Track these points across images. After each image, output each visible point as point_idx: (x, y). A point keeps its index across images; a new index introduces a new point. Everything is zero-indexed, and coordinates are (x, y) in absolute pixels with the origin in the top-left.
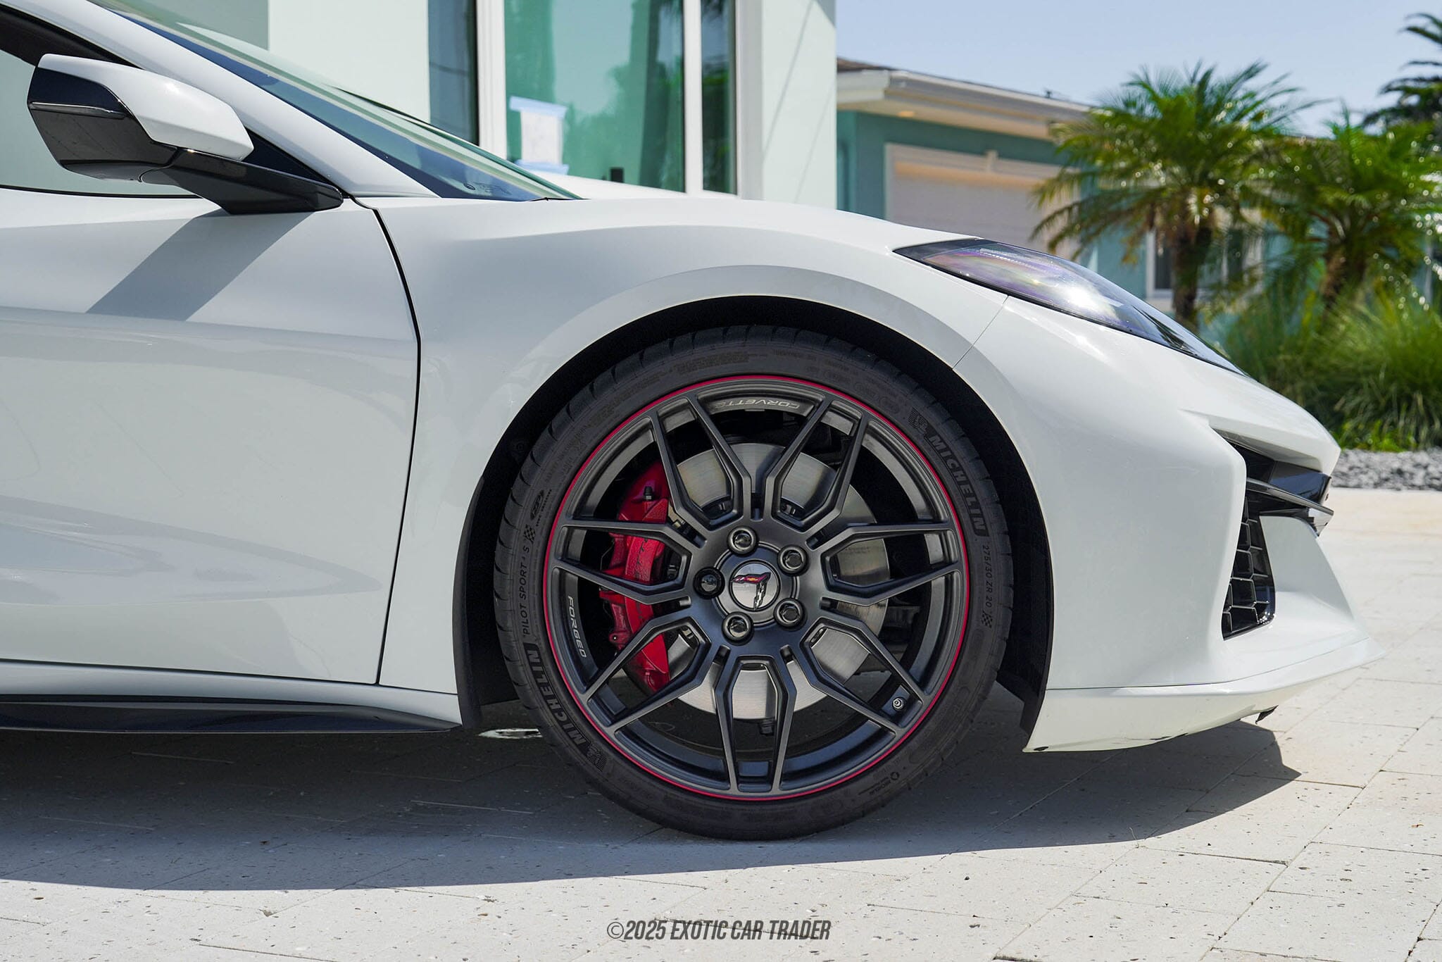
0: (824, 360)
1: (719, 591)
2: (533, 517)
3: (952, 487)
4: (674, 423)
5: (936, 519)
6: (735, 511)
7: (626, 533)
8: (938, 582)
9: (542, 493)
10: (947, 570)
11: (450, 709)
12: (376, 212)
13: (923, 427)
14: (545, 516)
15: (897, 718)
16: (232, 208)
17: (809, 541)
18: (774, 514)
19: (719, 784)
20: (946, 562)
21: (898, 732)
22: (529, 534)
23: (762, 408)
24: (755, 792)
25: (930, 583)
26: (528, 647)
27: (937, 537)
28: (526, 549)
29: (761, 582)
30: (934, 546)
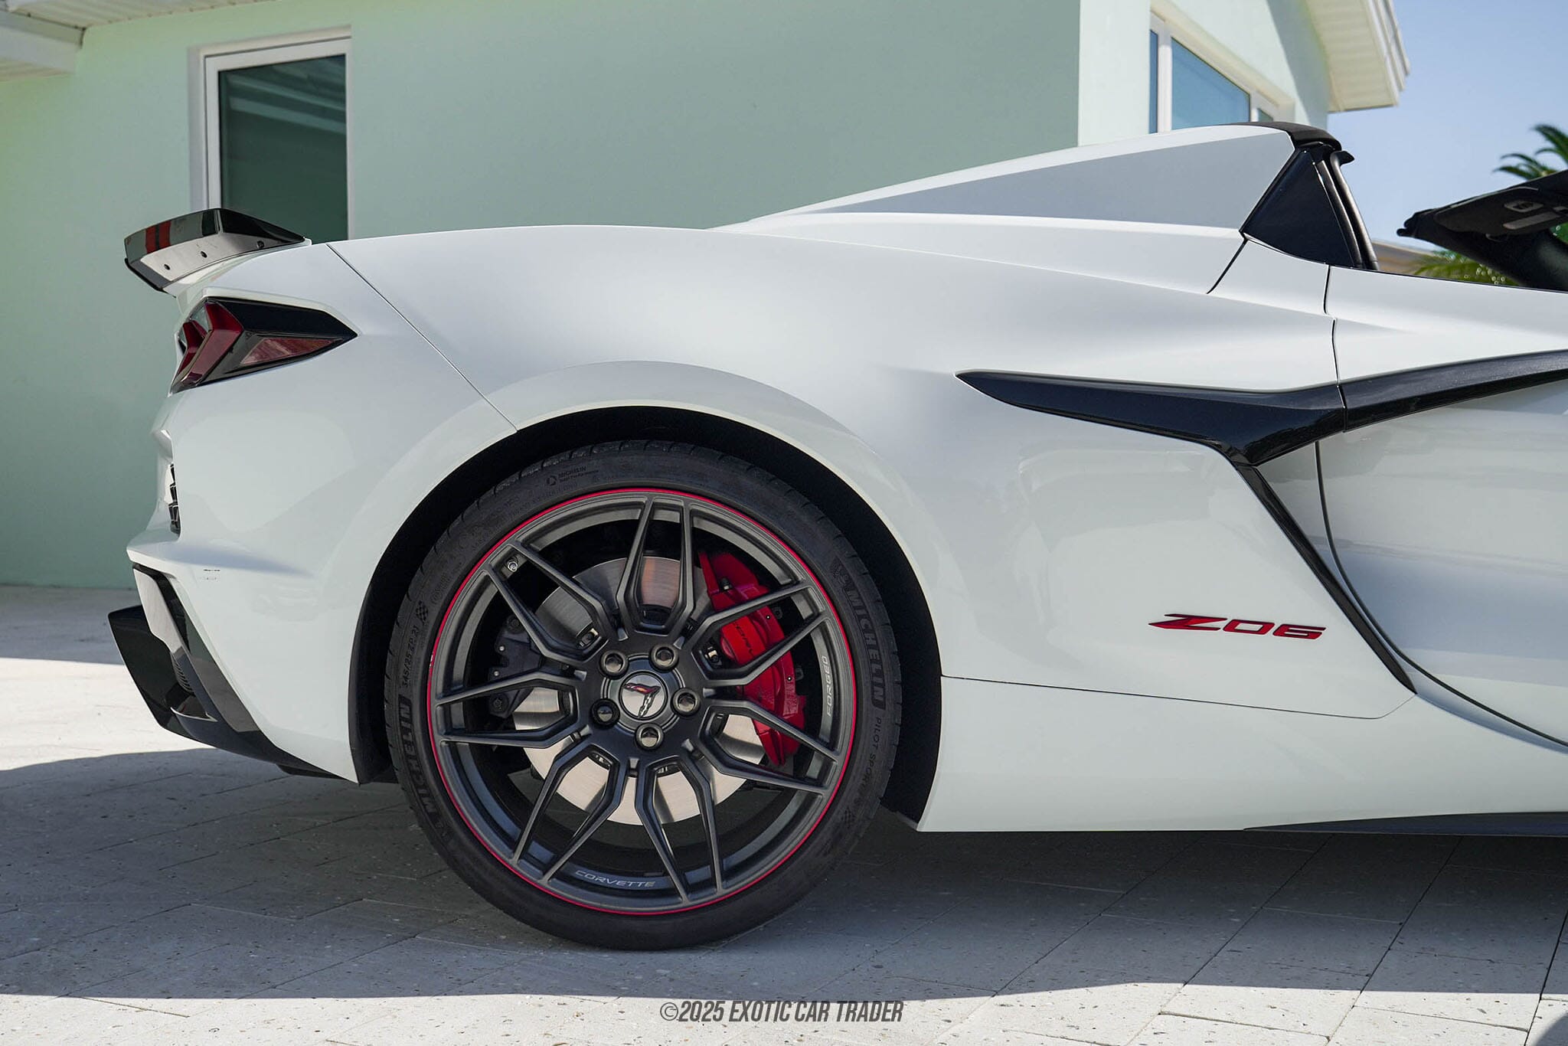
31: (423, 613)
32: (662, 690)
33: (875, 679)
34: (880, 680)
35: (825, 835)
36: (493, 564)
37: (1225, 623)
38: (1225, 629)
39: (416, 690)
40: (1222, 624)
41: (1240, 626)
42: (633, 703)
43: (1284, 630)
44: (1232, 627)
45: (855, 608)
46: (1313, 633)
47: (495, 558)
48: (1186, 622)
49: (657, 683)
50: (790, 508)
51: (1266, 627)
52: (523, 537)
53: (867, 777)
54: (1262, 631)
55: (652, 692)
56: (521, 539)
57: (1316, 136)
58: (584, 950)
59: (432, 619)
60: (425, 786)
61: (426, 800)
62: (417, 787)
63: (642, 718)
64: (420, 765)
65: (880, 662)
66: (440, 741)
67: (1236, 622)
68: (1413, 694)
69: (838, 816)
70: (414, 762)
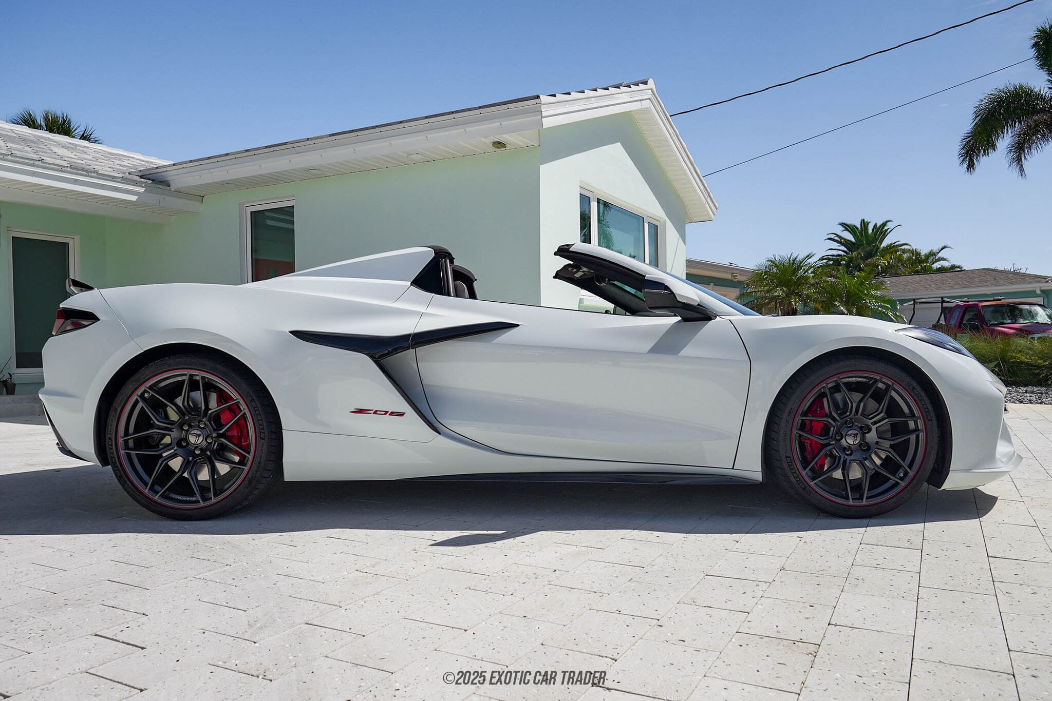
0: (880, 366)
1: (842, 439)
2: (789, 416)
3: (921, 406)
4: (830, 386)
5: (912, 415)
6: (848, 414)
7: (811, 421)
8: (913, 437)
9: (792, 409)
10: (917, 433)
11: (758, 477)
12: (730, 320)
13: (912, 387)
14: (792, 415)
15: (902, 479)
16: (685, 320)
17: (872, 423)
18: (861, 415)
19: (846, 501)
20: (917, 430)
21: (903, 484)
22: (787, 421)
23: (855, 381)
24: (858, 503)
25: (909, 438)
26: (787, 457)
27: (913, 422)
28: (786, 426)
29: (855, 435)
30: (912, 425)
31: (116, 410)
32: (202, 435)
33: (261, 431)
34: (263, 431)
35: (246, 482)
36: (139, 394)
37: (373, 411)
38: (373, 413)
39: (113, 435)
40: (372, 412)
41: (378, 412)
42: (192, 439)
43: (392, 414)
44: (375, 413)
45: (254, 408)
46: (402, 414)
47: (139, 392)
48: (361, 411)
49: (200, 433)
50: (233, 375)
51: (386, 412)
52: (149, 385)
53: (259, 463)
54: (385, 414)
55: (198, 436)
56: (147, 386)
57: (442, 251)
58: (170, 520)
59: (118, 412)
60: (117, 467)
61: (117, 471)
62: (115, 467)
63: (195, 444)
64: (115, 460)
65: (263, 425)
66: (122, 452)
67: (376, 411)
68: (438, 434)
69: (250, 476)
70: (114, 459)
